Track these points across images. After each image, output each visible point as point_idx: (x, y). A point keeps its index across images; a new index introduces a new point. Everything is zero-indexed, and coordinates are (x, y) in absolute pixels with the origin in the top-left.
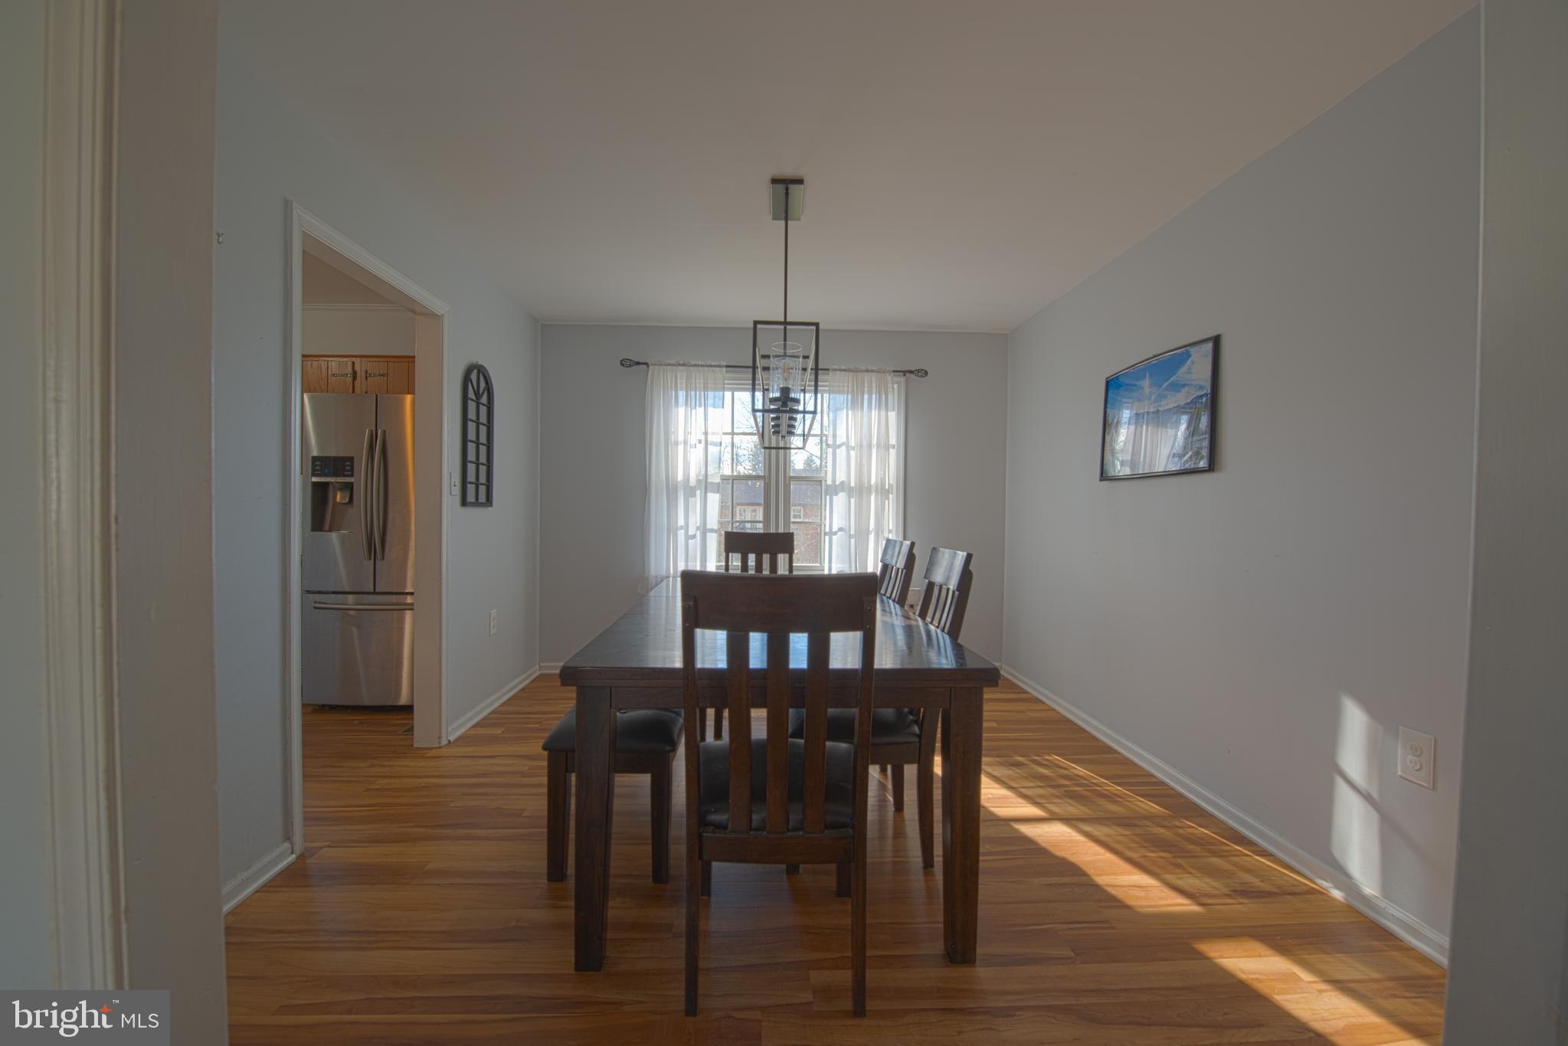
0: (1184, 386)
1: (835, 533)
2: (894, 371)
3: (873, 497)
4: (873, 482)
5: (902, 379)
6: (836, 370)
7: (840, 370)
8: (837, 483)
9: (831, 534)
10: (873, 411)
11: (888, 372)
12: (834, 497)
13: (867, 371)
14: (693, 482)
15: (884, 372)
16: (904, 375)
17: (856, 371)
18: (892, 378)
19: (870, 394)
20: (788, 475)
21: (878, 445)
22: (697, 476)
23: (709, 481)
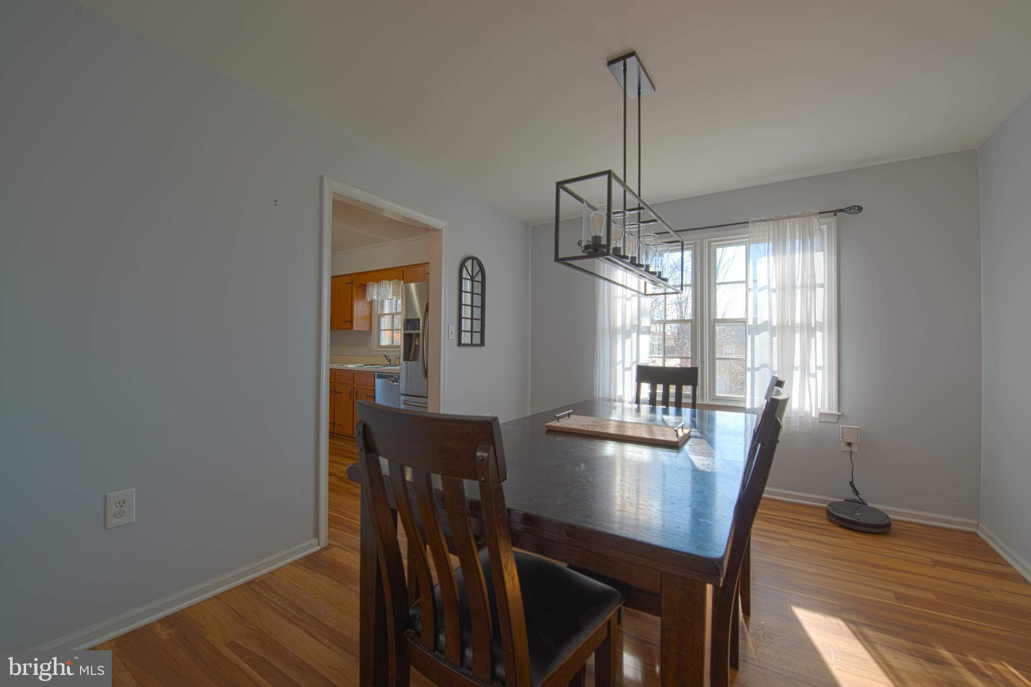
1: (758, 369)
2: (820, 213)
3: (798, 336)
4: (798, 321)
5: (832, 220)
6: (756, 221)
7: (760, 221)
8: (758, 324)
9: (754, 369)
10: (797, 255)
11: (812, 215)
12: (756, 336)
13: (789, 217)
14: (628, 327)
15: (809, 216)
16: (835, 215)
17: (778, 219)
18: (819, 221)
19: (793, 239)
20: (712, 317)
21: (803, 286)
22: (631, 322)
23: (641, 325)
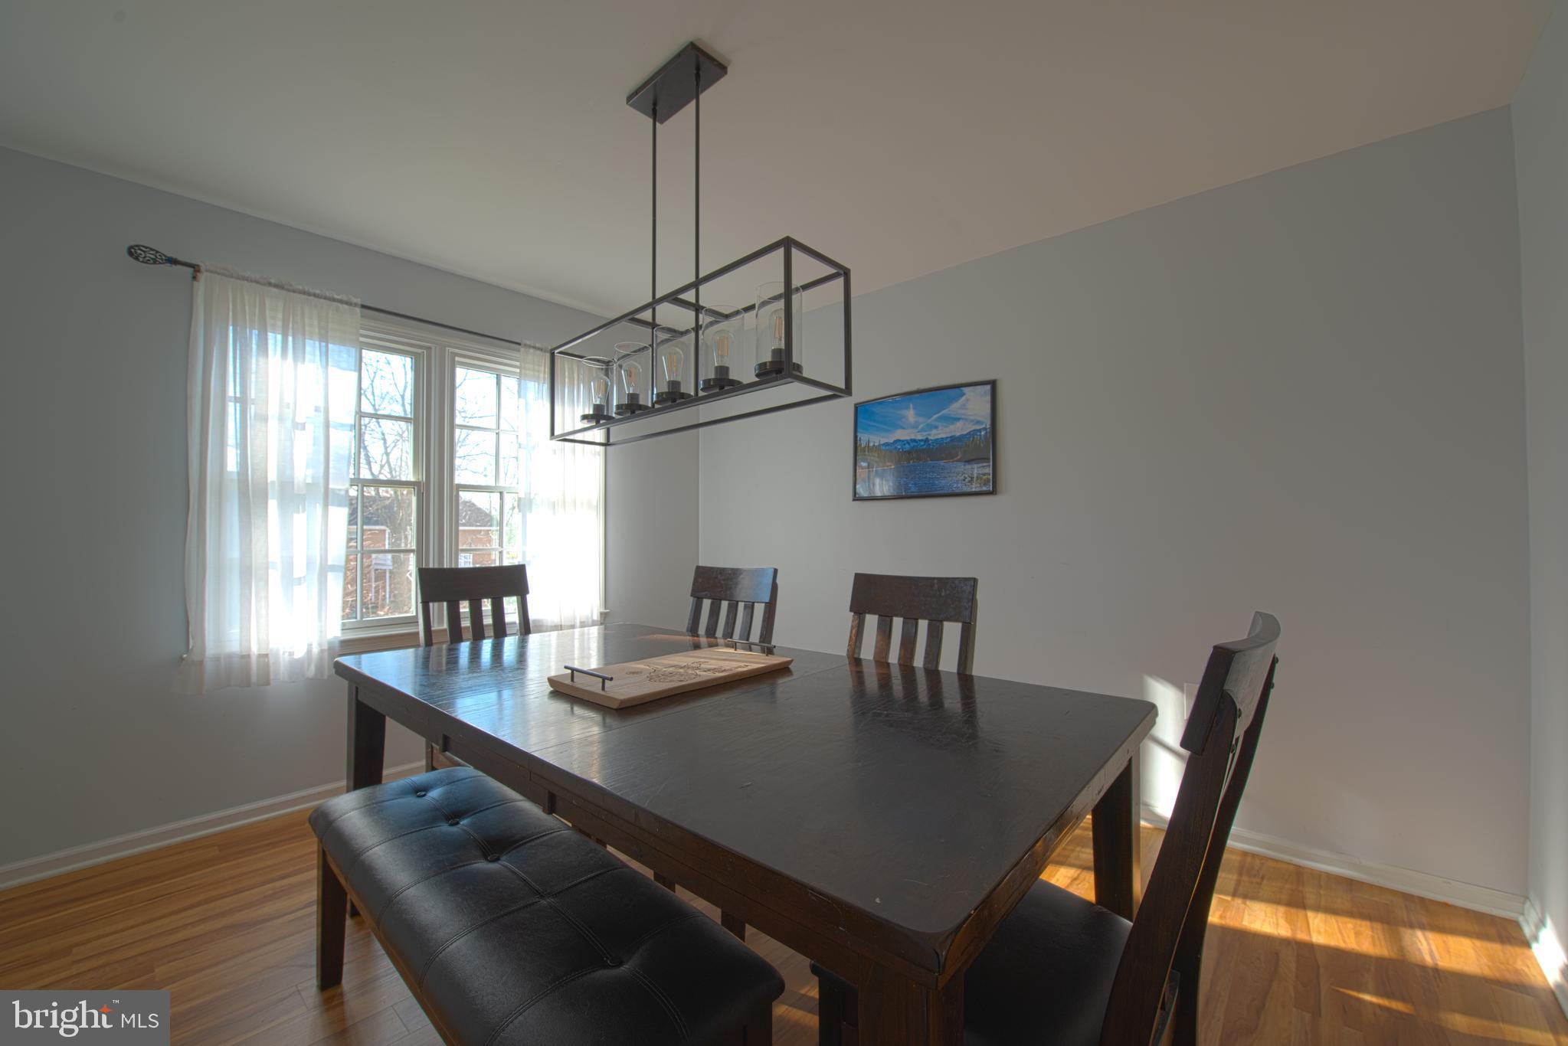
0: (958, 419)
14: (299, 484)
20: (454, 482)
22: (309, 477)
23: (331, 486)
